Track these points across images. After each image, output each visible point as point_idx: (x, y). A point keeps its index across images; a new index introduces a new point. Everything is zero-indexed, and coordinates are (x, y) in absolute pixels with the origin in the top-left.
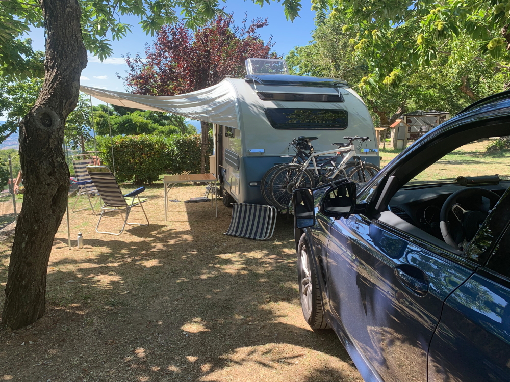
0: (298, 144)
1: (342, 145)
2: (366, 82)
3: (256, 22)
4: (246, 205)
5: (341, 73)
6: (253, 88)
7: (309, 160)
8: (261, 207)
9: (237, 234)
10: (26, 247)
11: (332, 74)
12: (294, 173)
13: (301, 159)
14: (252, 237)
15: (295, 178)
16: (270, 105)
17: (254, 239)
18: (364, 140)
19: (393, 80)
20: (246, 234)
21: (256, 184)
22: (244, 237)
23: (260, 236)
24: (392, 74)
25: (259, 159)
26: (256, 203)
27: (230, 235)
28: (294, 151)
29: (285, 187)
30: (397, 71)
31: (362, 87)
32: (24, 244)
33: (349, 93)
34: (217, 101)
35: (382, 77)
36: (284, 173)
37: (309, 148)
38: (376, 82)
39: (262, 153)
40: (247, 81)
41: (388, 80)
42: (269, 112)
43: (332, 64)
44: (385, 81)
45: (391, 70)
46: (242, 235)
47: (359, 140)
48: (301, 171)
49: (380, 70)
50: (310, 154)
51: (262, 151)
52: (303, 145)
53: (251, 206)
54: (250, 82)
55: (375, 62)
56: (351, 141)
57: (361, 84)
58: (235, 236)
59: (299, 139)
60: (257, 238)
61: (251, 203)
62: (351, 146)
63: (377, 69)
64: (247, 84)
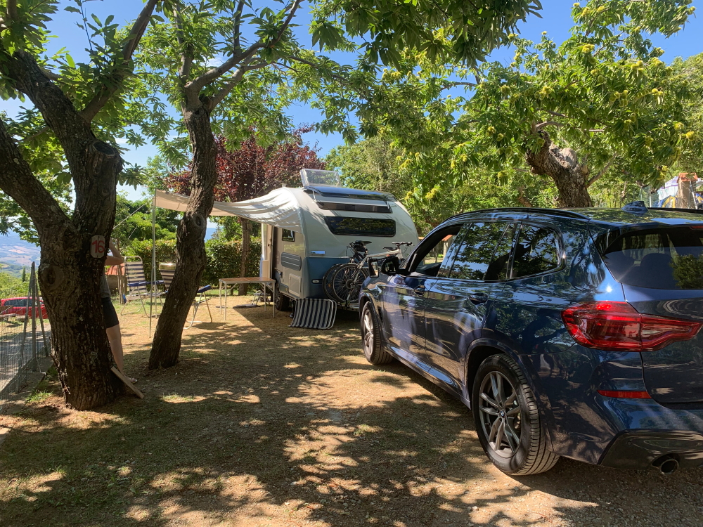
0: (355, 247)
1: (391, 249)
2: (411, 196)
3: (302, 127)
4: (309, 300)
5: (389, 182)
6: (313, 198)
7: (364, 260)
8: (322, 301)
9: (301, 326)
10: (177, 308)
11: (380, 183)
12: (351, 272)
13: (357, 261)
14: (315, 327)
15: (353, 275)
16: (329, 213)
17: (317, 329)
18: (408, 245)
19: (434, 196)
20: (309, 324)
21: (318, 281)
22: (308, 328)
23: (323, 326)
24: (433, 190)
25: (321, 259)
26: (318, 298)
27: (295, 327)
28: (351, 253)
29: (344, 283)
30: (437, 188)
31: (408, 200)
32: (175, 306)
33: (396, 206)
34: (281, 208)
35: (425, 192)
36: (343, 271)
37: (364, 250)
38: (420, 196)
39: (323, 255)
40: (305, 191)
41: (429, 196)
42: (328, 220)
43: (380, 174)
44: (427, 196)
45: (433, 187)
46: (306, 326)
47: (405, 245)
48: (357, 269)
49: (423, 186)
50: (365, 255)
51: (323, 252)
52: (359, 247)
53: (314, 300)
54: (308, 191)
55: (418, 179)
56: (399, 246)
57: (407, 197)
58: (299, 327)
59: (356, 243)
60: (320, 327)
61: (313, 298)
62: (398, 250)
63: (421, 185)
64: (305, 194)
